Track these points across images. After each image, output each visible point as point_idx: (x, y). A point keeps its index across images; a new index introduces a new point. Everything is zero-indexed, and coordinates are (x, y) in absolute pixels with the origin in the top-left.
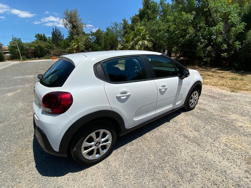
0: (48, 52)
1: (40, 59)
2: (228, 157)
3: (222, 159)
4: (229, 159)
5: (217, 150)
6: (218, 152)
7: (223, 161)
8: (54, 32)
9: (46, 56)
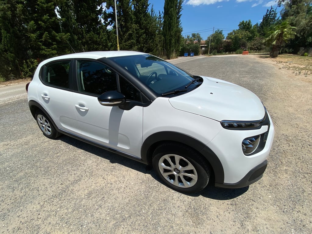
0: (244, 45)
1: (230, 54)
2: (22, 230)
3: (23, 221)
4: (20, 231)
5: (40, 218)
6: (36, 219)
7: (19, 221)
8: (267, 15)
9: (238, 50)
